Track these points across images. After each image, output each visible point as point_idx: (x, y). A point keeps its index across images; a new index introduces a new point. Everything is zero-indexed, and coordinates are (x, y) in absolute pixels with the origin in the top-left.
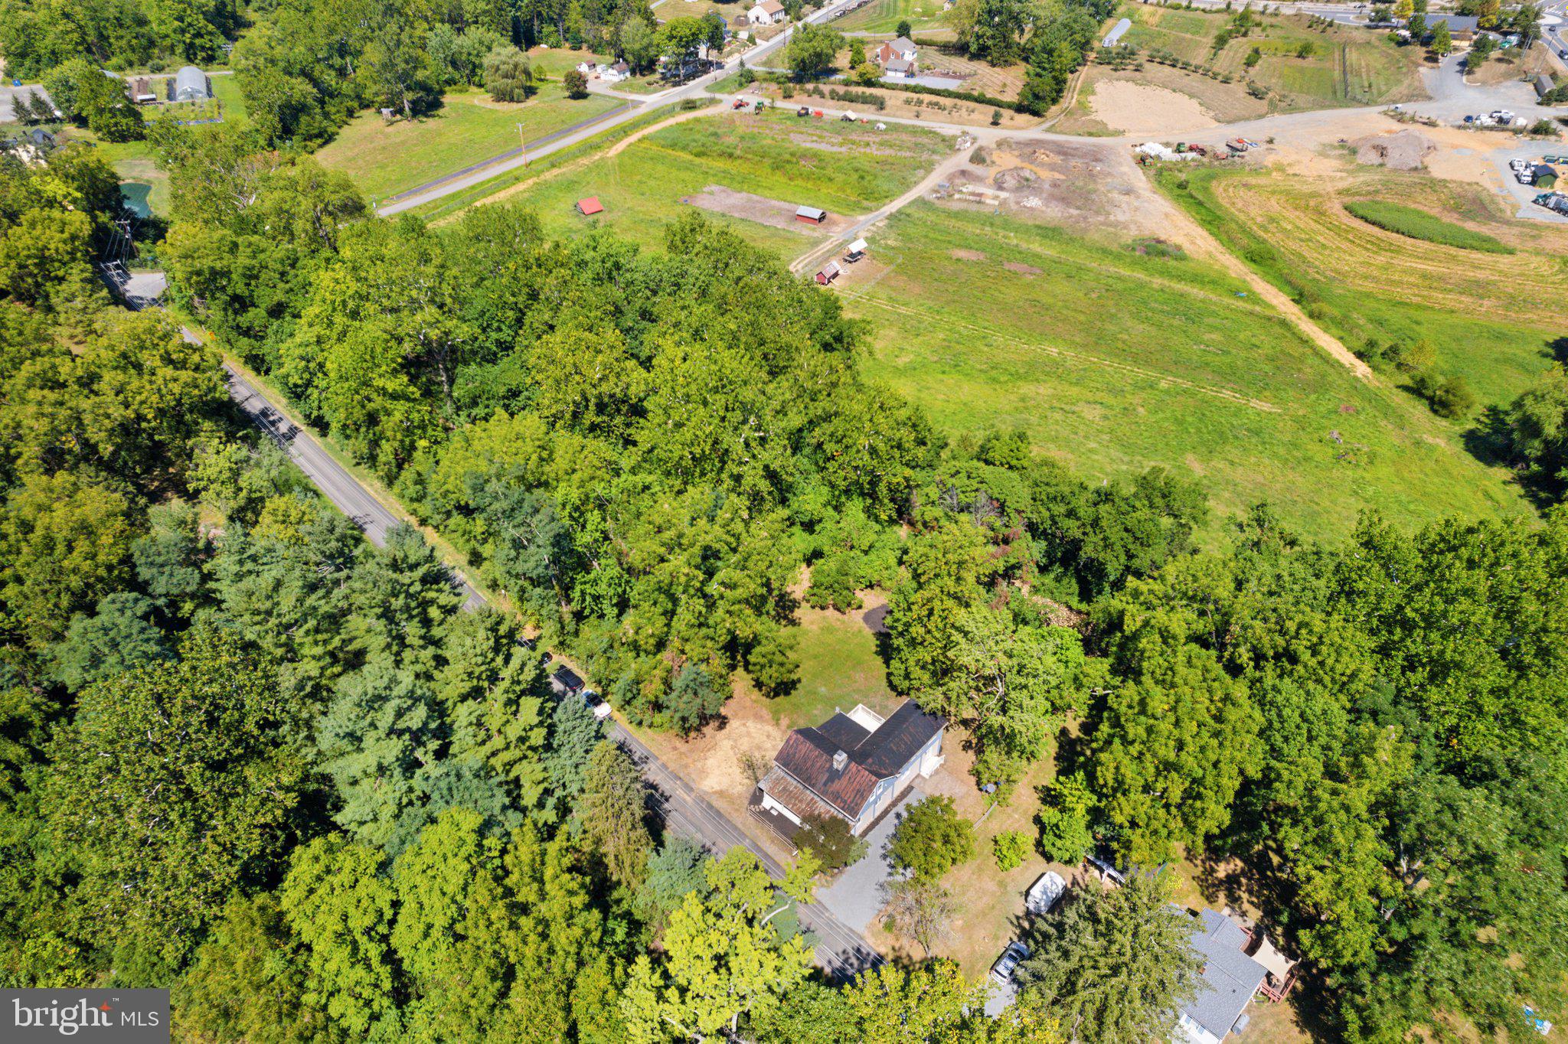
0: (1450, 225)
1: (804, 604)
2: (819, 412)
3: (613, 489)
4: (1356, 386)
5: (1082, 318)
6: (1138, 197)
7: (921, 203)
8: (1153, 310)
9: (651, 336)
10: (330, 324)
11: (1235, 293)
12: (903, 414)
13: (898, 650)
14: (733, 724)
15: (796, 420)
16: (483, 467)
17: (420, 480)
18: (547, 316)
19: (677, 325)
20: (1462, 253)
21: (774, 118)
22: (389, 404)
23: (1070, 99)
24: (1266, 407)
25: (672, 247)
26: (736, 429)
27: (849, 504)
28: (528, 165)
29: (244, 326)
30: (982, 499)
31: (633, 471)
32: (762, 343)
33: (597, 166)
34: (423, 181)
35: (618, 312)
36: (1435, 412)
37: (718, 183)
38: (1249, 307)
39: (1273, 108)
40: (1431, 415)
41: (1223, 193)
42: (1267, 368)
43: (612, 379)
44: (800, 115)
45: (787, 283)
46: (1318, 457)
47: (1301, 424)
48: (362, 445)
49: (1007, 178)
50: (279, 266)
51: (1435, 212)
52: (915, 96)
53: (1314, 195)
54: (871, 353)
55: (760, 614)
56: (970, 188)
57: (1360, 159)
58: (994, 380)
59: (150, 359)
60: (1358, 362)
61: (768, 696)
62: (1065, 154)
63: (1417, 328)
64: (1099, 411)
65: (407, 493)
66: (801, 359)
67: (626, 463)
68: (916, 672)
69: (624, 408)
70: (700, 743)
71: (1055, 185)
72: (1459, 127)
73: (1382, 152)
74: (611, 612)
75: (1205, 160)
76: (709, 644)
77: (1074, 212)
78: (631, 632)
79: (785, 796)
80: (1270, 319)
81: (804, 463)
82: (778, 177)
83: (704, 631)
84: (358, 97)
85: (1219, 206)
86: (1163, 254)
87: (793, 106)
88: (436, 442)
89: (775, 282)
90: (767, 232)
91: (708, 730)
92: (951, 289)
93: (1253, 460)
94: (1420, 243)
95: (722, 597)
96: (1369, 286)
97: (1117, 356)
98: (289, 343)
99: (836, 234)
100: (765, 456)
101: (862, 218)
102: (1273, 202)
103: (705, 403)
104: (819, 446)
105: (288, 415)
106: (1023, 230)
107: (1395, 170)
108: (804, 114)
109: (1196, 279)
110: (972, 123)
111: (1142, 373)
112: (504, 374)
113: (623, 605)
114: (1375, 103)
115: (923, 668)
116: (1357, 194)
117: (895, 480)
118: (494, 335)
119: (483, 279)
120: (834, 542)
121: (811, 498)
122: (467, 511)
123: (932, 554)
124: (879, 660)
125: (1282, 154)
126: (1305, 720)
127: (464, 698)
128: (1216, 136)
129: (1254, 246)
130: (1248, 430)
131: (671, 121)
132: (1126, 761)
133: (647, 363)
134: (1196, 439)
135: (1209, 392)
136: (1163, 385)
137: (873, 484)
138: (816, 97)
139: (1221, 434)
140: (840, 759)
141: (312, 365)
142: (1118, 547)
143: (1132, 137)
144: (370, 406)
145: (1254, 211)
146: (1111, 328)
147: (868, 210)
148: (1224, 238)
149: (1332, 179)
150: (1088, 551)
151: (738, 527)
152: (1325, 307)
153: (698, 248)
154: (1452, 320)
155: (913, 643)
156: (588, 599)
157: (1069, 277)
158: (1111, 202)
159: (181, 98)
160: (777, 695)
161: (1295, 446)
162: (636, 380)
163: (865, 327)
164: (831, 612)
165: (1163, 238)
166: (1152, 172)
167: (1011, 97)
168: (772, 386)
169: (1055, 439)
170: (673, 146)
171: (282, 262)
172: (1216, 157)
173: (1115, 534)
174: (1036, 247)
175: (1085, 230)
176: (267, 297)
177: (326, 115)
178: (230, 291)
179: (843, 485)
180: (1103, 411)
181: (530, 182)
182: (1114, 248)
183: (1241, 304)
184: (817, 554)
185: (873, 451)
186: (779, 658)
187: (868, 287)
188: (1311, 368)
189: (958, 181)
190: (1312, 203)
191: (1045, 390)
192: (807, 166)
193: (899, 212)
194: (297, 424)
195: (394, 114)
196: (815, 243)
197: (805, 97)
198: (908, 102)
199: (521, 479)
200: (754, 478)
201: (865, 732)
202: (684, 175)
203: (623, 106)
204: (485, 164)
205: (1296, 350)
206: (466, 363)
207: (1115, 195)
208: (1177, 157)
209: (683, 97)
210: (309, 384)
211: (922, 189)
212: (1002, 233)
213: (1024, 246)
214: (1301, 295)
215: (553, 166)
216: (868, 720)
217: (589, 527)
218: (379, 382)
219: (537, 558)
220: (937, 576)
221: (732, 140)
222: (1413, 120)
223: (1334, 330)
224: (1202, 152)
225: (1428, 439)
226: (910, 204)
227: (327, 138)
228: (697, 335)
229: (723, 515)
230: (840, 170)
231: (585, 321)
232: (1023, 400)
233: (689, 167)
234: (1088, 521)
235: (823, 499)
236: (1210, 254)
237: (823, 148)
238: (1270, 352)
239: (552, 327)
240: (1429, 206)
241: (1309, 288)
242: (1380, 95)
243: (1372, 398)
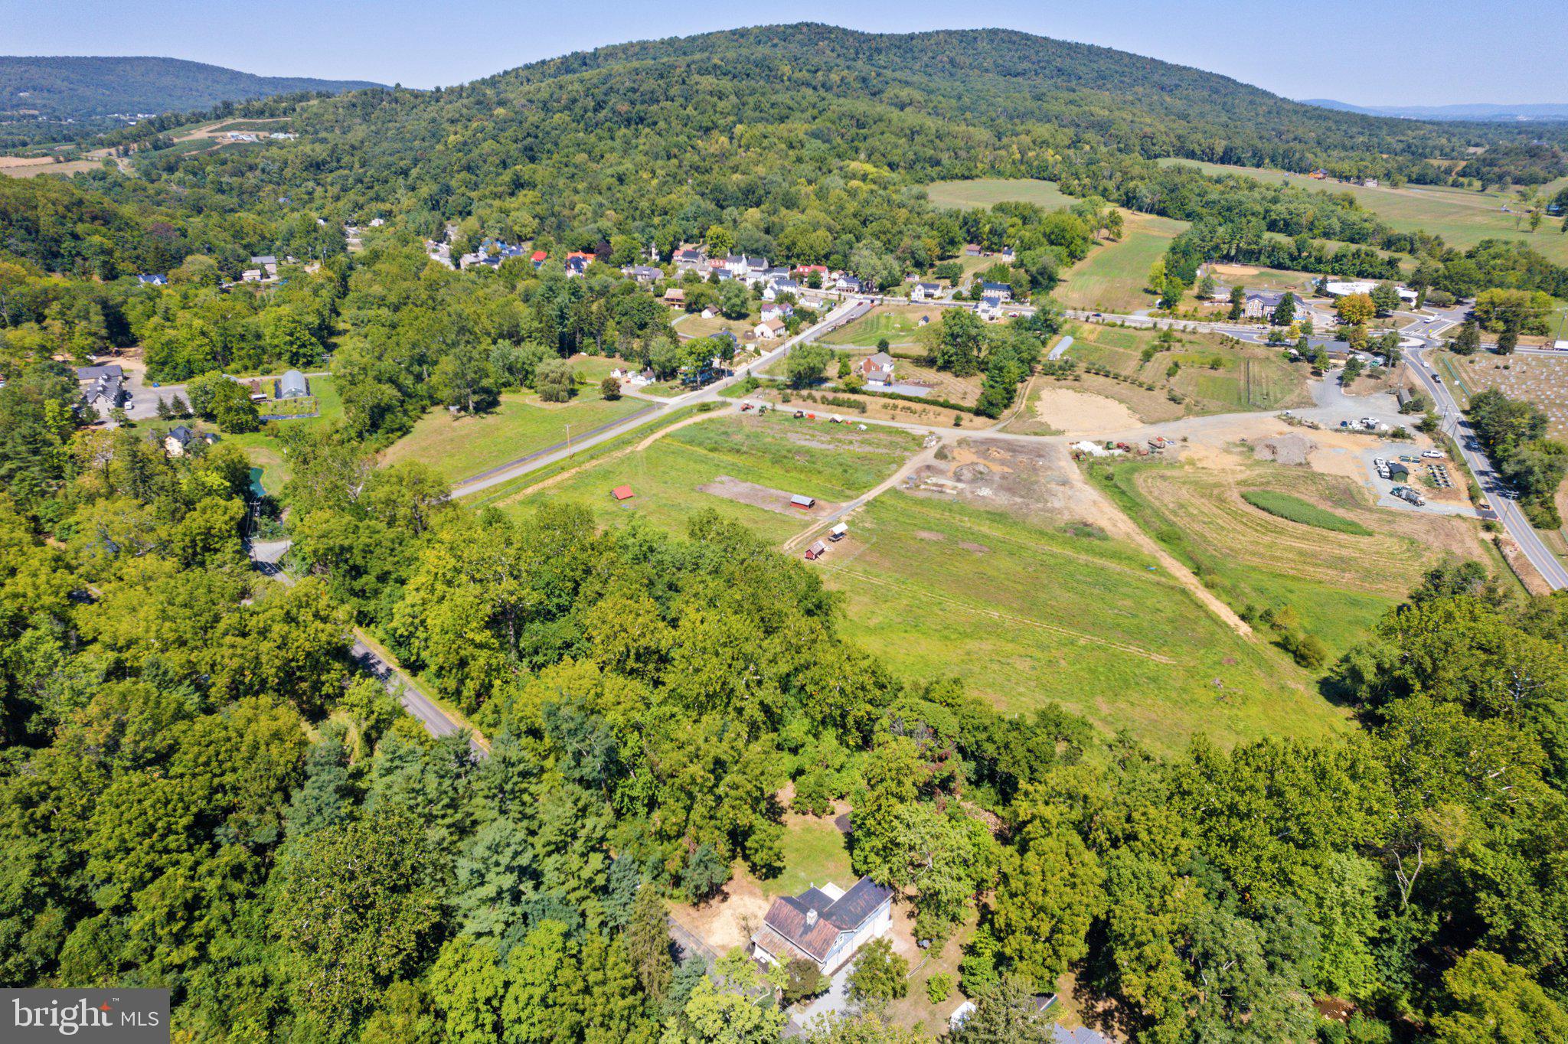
0: (1325, 512)
1: (789, 810)
2: (802, 661)
3: (647, 718)
4: (1238, 643)
5: (1020, 587)
6: (1072, 487)
7: (894, 492)
8: (1078, 582)
9: (676, 604)
10: (432, 591)
11: (1147, 567)
12: (866, 663)
13: (858, 840)
14: (733, 899)
15: (784, 668)
16: (555, 699)
17: (496, 711)
18: (598, 587)
19: (696, 595)
20: (1332, 534)
21: (774, 420)
22: (477, 651)
23: (1020, 404)
24: (1164, 659)
25: (692, 534)
26: (739, 674)
27: (825, 733)
28: (572, 457)
29: (357, 588)
30: (921, 727)
31: (659, 705)
32: (760, 610)
33: (629, 458)
34: (485, 469)
35: (651, 583)
36: (1298, 663)
37: (727, 474)
38: (1156, 578)
39: (1189, 411)
40: (1295, 666)
41: (1144, 484)
42: (1167, 629)
43: (648, 636)
44: (796, 417)
45: (781, 562)
46: (1203, 699)
47: (1191, 673)
48: (451, 683)
49: (965, 471)
50: (389, 544)
51: (1313, 500)
52: (891, 402)
53: (1217, 485)
54: (845, 617)
55: (755, 811)
56: (934, 480)
57: (1257, 456)
58: (947, 638)
59: (306, 615)
60: (1241, 624)
61: (760, 878)
62: (1014, 451)
63: (1289, 595)
64: (1029, 663)
65: (486, 720)
66: (789, 622)
67: (655, 699)
68: (872, 857)
69: (656, 657)
70: (708, 911)
71: (1004, 477)
72: (1337, 430)
73: (1273, 449)
74: (642, 811)
75: (1130, 455)
76: (717, 832)
77: (1019, 500)
78: (659, 824)
79: (771, 948)
80: (1172, 588)
81: (792, 701)
82: (777, 470)
83: (713, 822)
84: (431, 397)
85: (1139, 495)
86: (1089, 535)
87: (790, 409)
88: (506, 682)
89: (771, 563)
90: (767, 516)
91: (714, 902)
92: (915, 564)
93: (1149, 702)
94: (1299, 526)
95: (727, 795)
96: (1256, 561)
97: (1046, 618)
98: (400, 604)
99: (823, 518)
100: (760, 694)
101: (844, 505)
102: (1184, 491)
103: (717, 654)
104: (802, 688)
105: (385, 658)
106: (976, 515)
107: (1284, 465)
108: (799, 416)
109: (1116, 555)
110: (937, 424)
111: (1066, 632)
112: (562, 629)
113: (652, 804)
114: (1272, 409)
115: (877, 854)
116: (1253, 484)
117: (859, 714)
118: (555, 600)
119: (549, 558)
120: (813, 762)
121: (796, 728)
122: (536, 733)
123: (879, 763)
124: (847, 853)
125: (1194, 451)
126: (1136, 877)
127: (549, 854)
128: (1139, 434)
129: (1164, 528)
130: (1148, 678)
131: (690, 421)
132: (1012, 908)
133: (674, 623)
134: (1105, 685)
135: (1118, 648)
136: (1082, 642)
137: (843, 716)
138: (810, 402)
139: (1126, 681)
140: (812, 916)
141: (417, 621)
142: (1023, 763)
143: (1070, 436)
144: (463, 653)
145: (1167, 498)
146: (1043, 596)
147: (850, 498)
148: (1141, 521)
149: (1233, 472)
150: (1002, 767)
151: (740, 744)
152: (1216, 579)
153: (713, 534)
154: (1318, 588)
155: (869, 834)
156: (626, 800)
157: (1011, 554)
158: (1049, 491)
159: (286, 397)
160: (767, 878)
161: (1184, 690)
162: (665, 637)
163: (840, 596)
164: (810, 817)
165: (1090, 521)
166: (1085, 466)
167: (971, 402)
168: (767, 642)
169: (992, 685)
170: (691, 442)
171: (393, 541)
172: (1139, 453)
173: (1020, 752)
174: (985, 528)
175: (1027, 515)
176: (376, 567)
177: (405, 412)
178: (351, 562)
179: (819, 717)
180: (1033, 663)
181: (573, 471)
182: (1050, 531)
183: (1150, 576)
184: (800, 772)
185: (842, 691)
186: (768, 844)
187: (848, 562)
188: (1203, 628)
189: (924, 474)
190: (1215, 492)
191: (988, 646)
192: (800, 461)
193: (875, 500)
194: (391, 666)
195: (459, 411)
196: (806, 525)
197: (800, 402)
198: (885, 407)
199: (581, 708)
200: (752, 710)
201: (831, 901)
202: (698, 467)
203: (650, 407)
204: (536, 455)
205: (1192, 613)
206: (532, 621)
207: (1053, 486)
208: (1106, 453)
209: (700, 401)
210: (411, 635)
211: (895, 481)
212: (958, 517)
213: (976, 528)
214: (1198, 568)
215: (592, 458)
216: (834, 892)
217: (630, 744)
218: (470, 635)
219: (592, 766)
220: (882, 780)
221: (739, 438)
222: (1300, 423)
223: (1224, 597)
224: (1128, 449)
225: (1291, 684)
226: (885, 493)
227: (404, 430)
228: (712, 603)
229: (729, 735)
230: (828, 465)
231: (628, 593)
232: (968, 654)
233: (704, 461)
234: (1001, 745)
235: (805, 729)
236: (1128, 535)
237: (814, 445)
238: (1171, 615)
239: (601, 595)
240: (1309, 495)
241: (1206, 562)
242: (1276, 401)
243: (1251, 652)
